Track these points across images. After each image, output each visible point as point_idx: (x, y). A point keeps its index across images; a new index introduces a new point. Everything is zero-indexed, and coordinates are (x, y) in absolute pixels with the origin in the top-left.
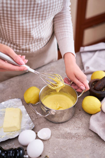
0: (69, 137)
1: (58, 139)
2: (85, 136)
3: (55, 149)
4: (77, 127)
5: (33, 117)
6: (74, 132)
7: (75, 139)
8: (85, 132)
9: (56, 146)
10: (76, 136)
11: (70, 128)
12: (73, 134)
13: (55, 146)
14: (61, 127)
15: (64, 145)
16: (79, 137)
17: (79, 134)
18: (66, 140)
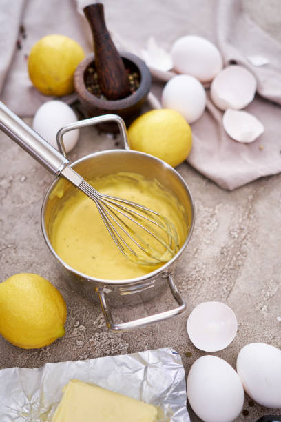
0: (235, 259)
1: (235, 292)
2: (248, 215)
3: (266, 314)
4: (206, 221)
5: (110, 344)
6: (222, 239)
7: (249, 244)
8: (233, 208)
9: (258, 308)
10: (240, 239)
11: (206, 243)
12: (230, 243)
13: (257, 312)
14: (191, 265)
15: (262, 284)
16: (246, 231)
17: (237, 226)
18: (243, 270)
